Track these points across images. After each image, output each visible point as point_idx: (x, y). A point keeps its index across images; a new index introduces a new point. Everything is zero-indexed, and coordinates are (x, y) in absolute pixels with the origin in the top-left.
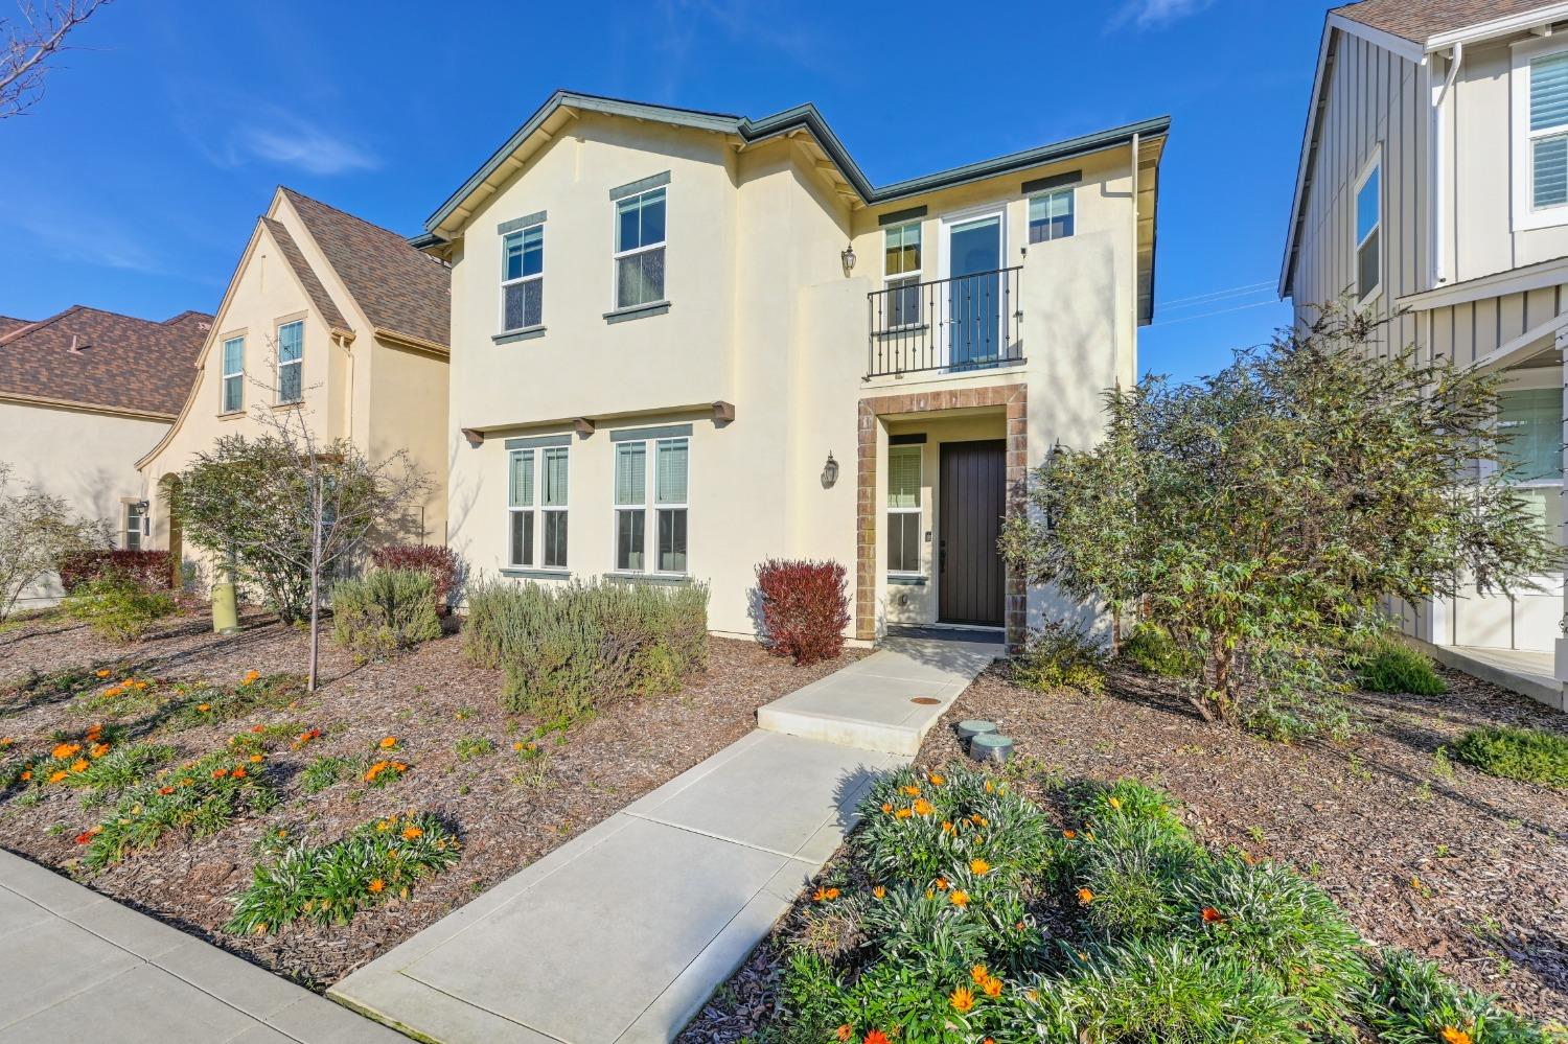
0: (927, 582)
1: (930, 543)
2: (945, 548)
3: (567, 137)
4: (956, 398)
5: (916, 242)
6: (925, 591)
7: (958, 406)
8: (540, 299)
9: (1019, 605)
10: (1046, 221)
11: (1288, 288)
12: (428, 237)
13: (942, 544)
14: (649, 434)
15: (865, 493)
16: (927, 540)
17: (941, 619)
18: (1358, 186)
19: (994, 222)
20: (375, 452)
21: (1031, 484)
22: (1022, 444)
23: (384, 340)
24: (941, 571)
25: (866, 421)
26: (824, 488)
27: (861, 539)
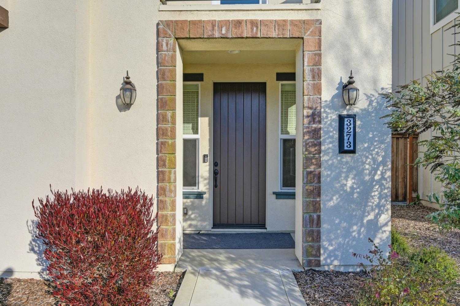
0: (204, 196)
1: (208, 164)
2: (217, 168)
4: (257, 27)
6: (204, 202)
7: (259, 36)
9: (315, 222)
13: (215, 164)
16: (204, 162)
17: (215, 226)
21: (325, 112)
22: (317, 75)
24: (215, 186)
25: (164, 45)
26: (120, 110)
27: (161, 163)
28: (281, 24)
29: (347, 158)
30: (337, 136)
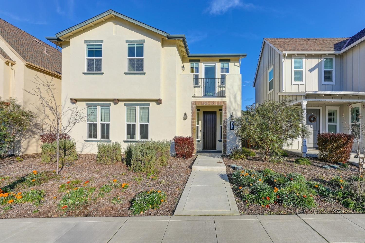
0: (200, 141)
1: (201, 133)
2: (204, 134)
3: (110, 22)
5: (197, 67)
6: (200, 143)
8: (101, 65)
9: (225, 145)
10: (224, 68)
11: (254, 86)
12: (56, 38)
13: (203, 133)
14: (137, 105)
15: (193, 122)
17: (203, 149)
18: (269, 71)
19: (214, 66)
20: (25, 103)
21: (227, 121)
22: (226, 113)
23: (29, 66)
24: (203, 139)
25: (193, 106)
26: (184, 120)
27: (192, 131)
28: (218, 102)
29: (232, 131)
30: (230, 127)
